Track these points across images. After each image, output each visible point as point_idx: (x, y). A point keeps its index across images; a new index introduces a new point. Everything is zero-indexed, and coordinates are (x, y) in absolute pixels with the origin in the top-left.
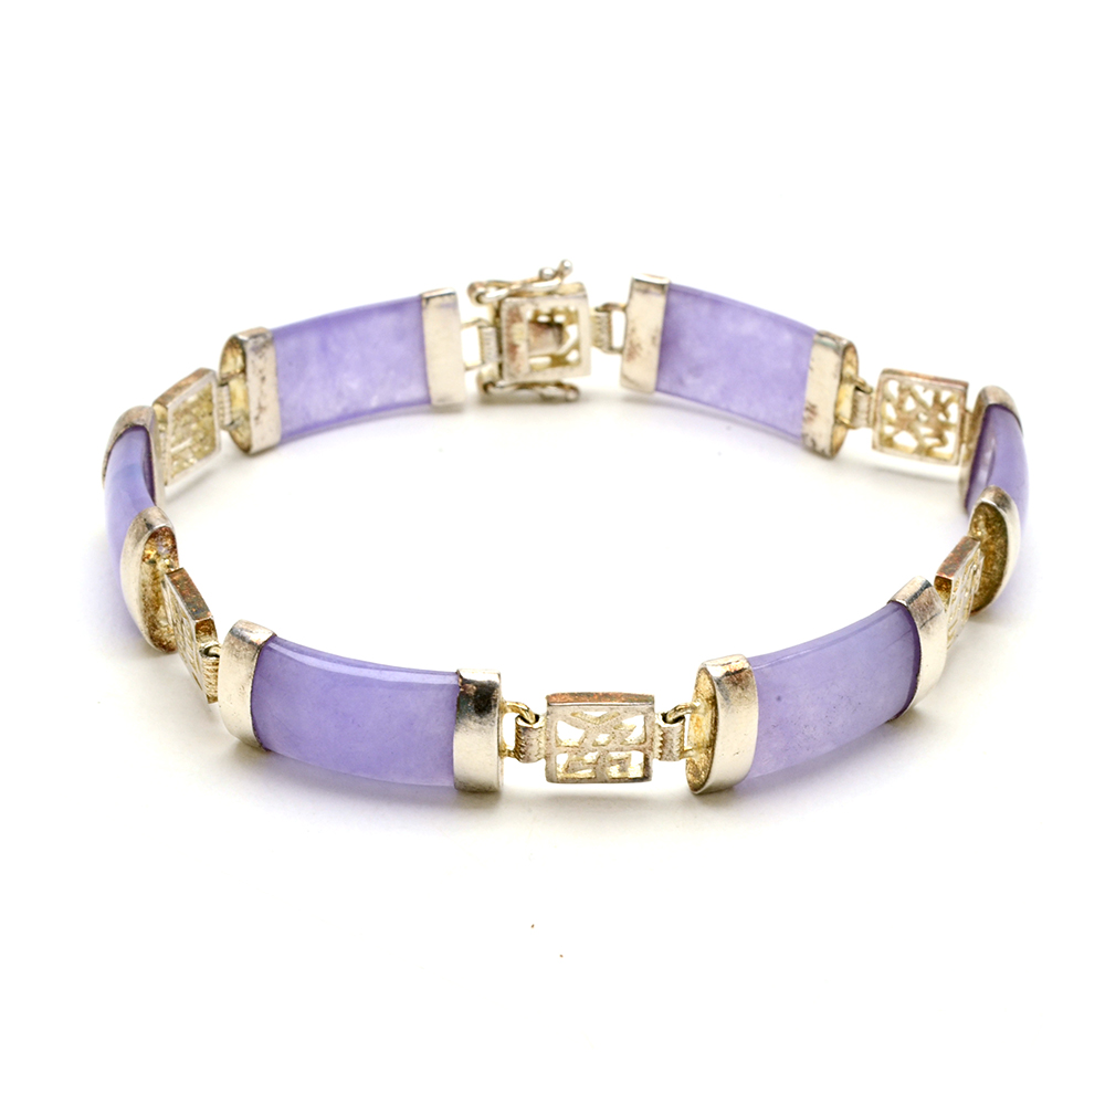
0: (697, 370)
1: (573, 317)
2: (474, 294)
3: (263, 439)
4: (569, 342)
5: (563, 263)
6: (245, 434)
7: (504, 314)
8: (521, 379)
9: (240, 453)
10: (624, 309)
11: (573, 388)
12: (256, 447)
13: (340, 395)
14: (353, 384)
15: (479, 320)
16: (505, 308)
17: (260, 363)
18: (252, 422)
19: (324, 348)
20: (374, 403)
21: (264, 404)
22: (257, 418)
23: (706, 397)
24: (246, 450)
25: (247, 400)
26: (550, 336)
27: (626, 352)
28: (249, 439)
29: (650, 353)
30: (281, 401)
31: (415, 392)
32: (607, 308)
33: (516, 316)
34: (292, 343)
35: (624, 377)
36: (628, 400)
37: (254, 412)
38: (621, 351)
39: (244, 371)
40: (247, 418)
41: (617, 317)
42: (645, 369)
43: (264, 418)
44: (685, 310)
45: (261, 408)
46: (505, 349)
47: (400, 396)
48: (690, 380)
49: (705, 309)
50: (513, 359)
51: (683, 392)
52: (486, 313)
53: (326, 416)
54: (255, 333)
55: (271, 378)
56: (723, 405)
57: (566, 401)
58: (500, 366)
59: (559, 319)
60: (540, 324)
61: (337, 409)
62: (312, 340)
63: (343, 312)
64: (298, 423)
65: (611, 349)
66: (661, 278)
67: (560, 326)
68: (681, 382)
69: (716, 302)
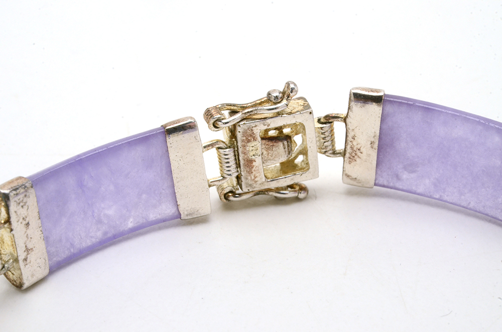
0: (411, 167)
1: (299, 128)
2: (212, 121)
3: (33, 276)
4: (296, 149)
5: (288, 84)
6: (17, 273)
7: (239, 136)
8: (258, 188)
9: (13, 289)
10: (345, 120)
11: (303, 189)
12: (27, 284)
13: (100, 222)
14: (110, 210)
15: (218, 142)
16: (240, 130)
17: (23, 212)
18: (21, 263)
19: (81, 185)
20: (130, 224)
21: (30, 246)
22: (25, 260)
23: (420, 190)
24: (19, 286)
25: (14, 245)
26: (280, 147)
27: (347, 155)
28: (21, 278)
29: (370, 155)
30: (46, 239)
31: (167, 210)
32: (328, 120)
33: (250, 137)
34: (51, 186)
35: (346, 175)
36: (351, 193)
37: (22, 256)
38: (343, 154)
39: (8, 221)
40: (16, 260)
41: (339, 126)
42: (365, 169)
43: (32, 257)
44: (400, 117)
45: (28, 250)
46: (242, 164)
47: (153, 216)
48: (405, 175)
49: (418, 116)
50: (250, 172)
51: (399, 185)
52: (222, 135)
53: (88, 243)
54: (15, 184)
55: (35, 222)
56: (437, 196)
57: (297, 199)
58: (238, 178)
59: (286, 131)
60: (272, 139)
61: (97, 234)
62: (70, 180)
63: (95, 150)
64: (64, 254)
65: (335, 153)
66: (377, 91)
67: (288, 138)
68: (398, 177)
69: (428, 109)
